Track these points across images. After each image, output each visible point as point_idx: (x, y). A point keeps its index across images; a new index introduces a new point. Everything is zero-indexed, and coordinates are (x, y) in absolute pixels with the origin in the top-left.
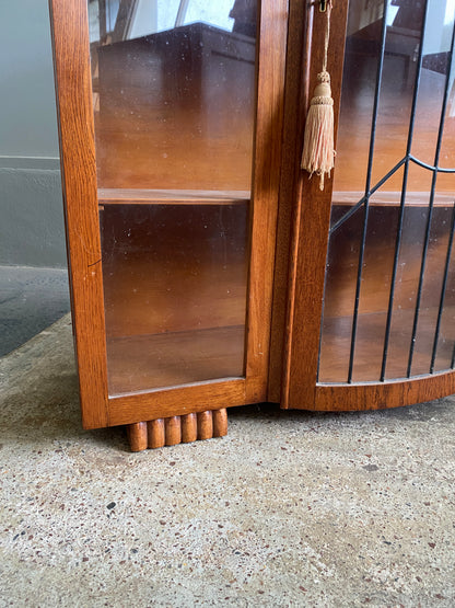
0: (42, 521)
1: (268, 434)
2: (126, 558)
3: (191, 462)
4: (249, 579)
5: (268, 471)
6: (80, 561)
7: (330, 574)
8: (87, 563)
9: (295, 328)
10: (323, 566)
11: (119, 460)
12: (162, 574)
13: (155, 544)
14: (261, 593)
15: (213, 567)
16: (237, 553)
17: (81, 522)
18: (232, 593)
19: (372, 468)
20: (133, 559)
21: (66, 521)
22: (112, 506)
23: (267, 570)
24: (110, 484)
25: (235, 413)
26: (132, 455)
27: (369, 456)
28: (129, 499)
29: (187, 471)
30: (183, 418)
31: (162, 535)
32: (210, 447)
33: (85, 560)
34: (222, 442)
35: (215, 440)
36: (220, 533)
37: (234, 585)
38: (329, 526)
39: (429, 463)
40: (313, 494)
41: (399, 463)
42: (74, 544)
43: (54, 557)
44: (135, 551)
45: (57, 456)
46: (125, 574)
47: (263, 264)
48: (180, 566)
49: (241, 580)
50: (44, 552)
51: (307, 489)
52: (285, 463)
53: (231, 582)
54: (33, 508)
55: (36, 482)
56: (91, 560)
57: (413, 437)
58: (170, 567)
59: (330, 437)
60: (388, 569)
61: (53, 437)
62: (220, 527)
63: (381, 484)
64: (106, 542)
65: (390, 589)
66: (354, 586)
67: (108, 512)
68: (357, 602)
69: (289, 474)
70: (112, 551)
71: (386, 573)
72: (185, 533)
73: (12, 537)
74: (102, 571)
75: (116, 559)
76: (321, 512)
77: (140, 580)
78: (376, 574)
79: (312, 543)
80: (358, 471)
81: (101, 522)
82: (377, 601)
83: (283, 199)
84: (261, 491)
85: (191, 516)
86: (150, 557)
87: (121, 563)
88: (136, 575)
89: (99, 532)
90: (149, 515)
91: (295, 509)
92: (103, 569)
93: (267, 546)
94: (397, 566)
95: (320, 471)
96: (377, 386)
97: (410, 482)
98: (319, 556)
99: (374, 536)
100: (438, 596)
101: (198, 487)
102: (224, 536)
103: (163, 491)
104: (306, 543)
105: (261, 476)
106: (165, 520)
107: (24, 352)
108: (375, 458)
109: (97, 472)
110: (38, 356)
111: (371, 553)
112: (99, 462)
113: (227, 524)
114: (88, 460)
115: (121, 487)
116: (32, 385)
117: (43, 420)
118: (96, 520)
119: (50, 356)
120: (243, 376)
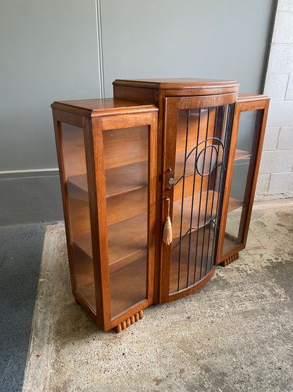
0: (107, 365)
1: (155, 313)
2: (137, 369)
3: (137, 331)
4: (170, 364)
5: (161, 328)
7: (188, 356)
9: (162, 281)
10: (185, 354)
11: (115, 337)
12: (149, 369)
13: (142, 362)
14: (174, 366)
15: (160, 363)
16: (164, 357)
17: (119, 362)
18: (168, 368)
19: (189, 318)
20: (139, 368)
21: (113, 363)
22: (124, 354)
23: (173, 360)
24: (118, 347)
25: (144, 309)
26: (118, 334)
27: (187, 313)
28: (127, 350)
29: (138, 335)
30: (131, 318)
31: (143, 359)
32: (140, 323)
33: (127, 372)
34: (143, 320)
35: (141, 320)
36: (157, 353)
38: (183, 341)
39: (203, 311)
40: (176, 333)
41: (196, 313)
42: (122, 369)
43: (119, 374)
44: (138, 366)
45: (95, 342)
46: (140, 373)
47: (152, 266)
48: (152, 366)
49: (168, 365)
50: (115, 374)
51: (174, 331)
52: (165, 324)
53: (166, 366)
54: (102, 362)
55: (96, 353)
56: (129, 372)
57: (197, 301)
58: (150, 367)
59: (174, 309)
61: (87, 334)
62: (156, 351)
63: (193, 323)
64: (129, 365)
65: (202, 355)
66: (194, 357)
67: (124, 356)
68: (196, 361)
69: (167, 327)
70: (133, 367)
71: (200, 351)
72: (148, 356)
73: (103, 373)
74: (134, 374)
75: (135, 370)
76: (180, 338)
77: (144, 373)
78: (198, 352)
79: (181, 348)
80: (186, 320)
81: (124, 360)
82: (200, 359)
83: (156, 248)
84: (162, 336)
85: (147, 350)
86: (143, 366)
88: (142, 372)
89: (125, 363)
90: (136, 354)
91: (173, 339)
93: (171, 353)
94: (202, 348)
95: (175, 323)
96: (187, 291)
97: (200, 320)
98: (184, 352)
99: (195, 341)
100: (213, 354)
101: (144, 340)
102: (159, 354)
103: (135, 345)
104: (179, 349)
105: (160, 330)
106: (141, 354)
107: (42, 294)
108: (189, 313)
109: (111, 344)
110: (50, 296)
111: (195, 347)
112: (109, 340)
113: (158, 350)
114: (106, 340)
115: (122, 347)
116: (61, 313)
117: (79, 328)
118: (122, 360)
119: (55, 294)
120: (147, 298)
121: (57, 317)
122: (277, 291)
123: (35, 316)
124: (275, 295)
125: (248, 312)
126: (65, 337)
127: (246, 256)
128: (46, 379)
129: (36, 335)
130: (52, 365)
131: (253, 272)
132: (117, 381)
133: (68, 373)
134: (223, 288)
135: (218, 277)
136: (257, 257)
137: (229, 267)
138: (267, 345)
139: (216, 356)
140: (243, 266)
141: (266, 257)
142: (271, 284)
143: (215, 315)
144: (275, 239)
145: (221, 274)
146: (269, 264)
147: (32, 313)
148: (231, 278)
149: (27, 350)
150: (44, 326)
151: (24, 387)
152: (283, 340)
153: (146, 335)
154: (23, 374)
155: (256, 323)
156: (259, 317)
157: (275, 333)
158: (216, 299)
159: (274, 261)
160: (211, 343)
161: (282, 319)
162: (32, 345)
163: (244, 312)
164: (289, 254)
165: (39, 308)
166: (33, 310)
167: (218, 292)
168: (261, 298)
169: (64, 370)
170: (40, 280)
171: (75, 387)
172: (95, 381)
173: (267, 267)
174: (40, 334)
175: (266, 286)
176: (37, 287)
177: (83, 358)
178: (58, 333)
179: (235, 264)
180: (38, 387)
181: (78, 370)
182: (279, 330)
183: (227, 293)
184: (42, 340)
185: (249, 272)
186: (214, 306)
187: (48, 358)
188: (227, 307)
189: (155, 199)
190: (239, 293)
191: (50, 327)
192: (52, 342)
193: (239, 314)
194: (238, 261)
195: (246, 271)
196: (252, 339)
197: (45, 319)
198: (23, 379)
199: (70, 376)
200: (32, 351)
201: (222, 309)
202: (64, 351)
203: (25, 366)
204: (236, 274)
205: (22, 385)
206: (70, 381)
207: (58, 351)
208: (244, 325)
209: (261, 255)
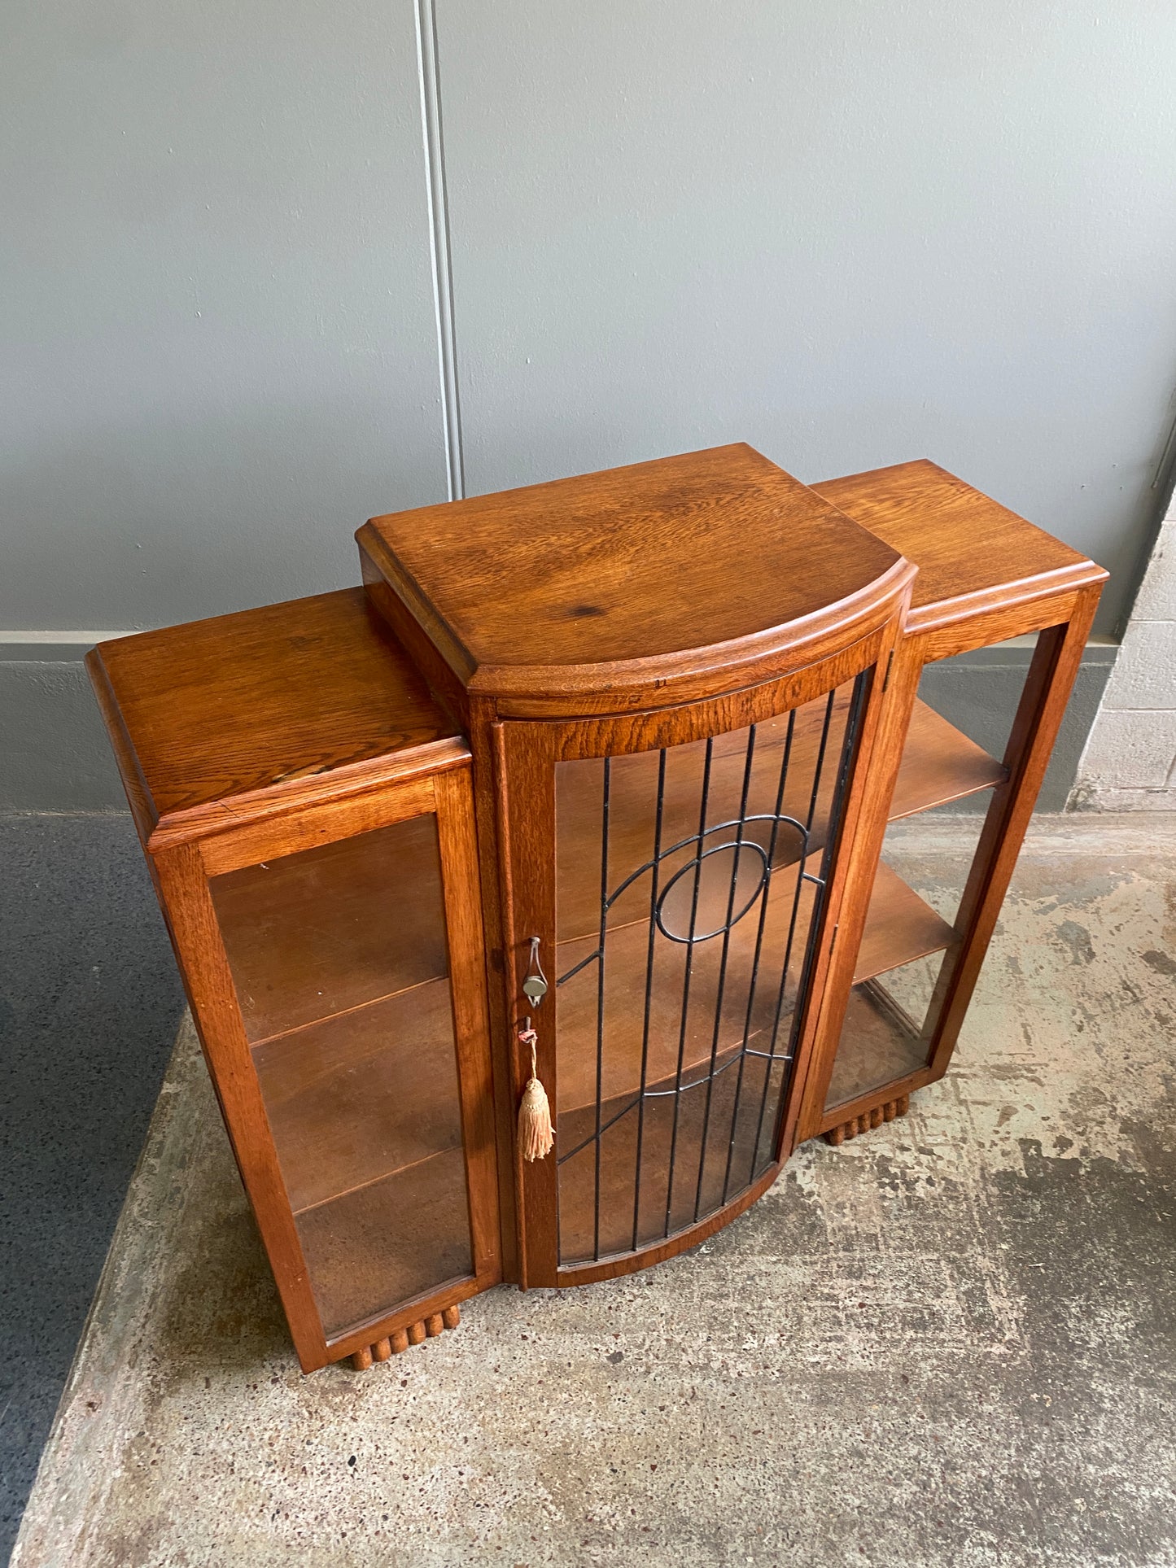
0: (290, 1493)
1: (507, 1311)
2: (379, 1528)
3: (423, 1378)
4: (490, 1535)
5: (506, 1380)
6: (339, 1537)
7: (558, 1518)
8: (346, 1538)
9: (529, 1237)
10: (552, 1508)
11: (346, 1387)
12: (413, 1540)
13: (403, 1506)
14: (499, 1548)
15: (457, 1526)
16: (478, 1505)
17: (328, 1488)
18: (475, 1552)
19: (616, 1357)
20: (386, 1528)
21: (311, 1484)
22: (352, 1461)
23: (505, 1523)
24: (345, 1429)
26: (358, 1374)
27: (616, 1336)
28: (368, 1449)
29: (421, 1393)
30: (410, 1330)
31: (408, 1494)
32: (443, 1346)
33: (344, 1535)
34: (455, 1334)
35: (447, 1332)
36: (461, 1483)
37: (476, 1544)
38: (562, 1454)
39: (678, 1339)
40: (552, 1412)
41: (648, 1343)
42: (329, 1518)
43: (315, 1536)
44: (385, 1518)
45: (275, 1390)
46: (383, 1546)
48: (428, 1529)
49: (482, 1538)
50: (305, 1531)
51: (546, 1403)
52: (527, 1362)
53: (474, 1541)
54: (276, 1476)
55: (266, 1437)
56: (350, 1534)
57: (672, 1291)
58: (420, 1532)
59: (576, 1307)
60: (609, 1504)
61: (260, 1355)
62: (461, 1474)
63: (622, 1385)
64: (358, 1510)
65: (607, 1527)
66: (577, 1529)
67: (351, 1470)
68: (578, 1545)
69: (528, 1382)
70: (366, 1520)
71: (607, 1508)
72: (428, 1487)
73: (269, 1517)
74: (362, 1546)
75: (371, 1530)
76: (556, 1438)
77: (396, 1551)
78: (598, 1510)
79: (546, 1481)
80: (604, 1367)
81: (347, 1483)
82: (593, 1543)
83: (500, 1149)
84: (499, 1415)
85: (432, 1462)
86: (401, 1522)
87: (377, 1533)
88: (391, 1546)
89: (348, 1498)
90: (391, 1468)
91: (531, 1436)
92: (362, 1544)
93: (505, 1493)
94: (617, 1499)
95: (561, 1371)
96: (629, 1260)
97: (652, 1376)
98: (550, 1497)
99: (604, 1463)
100: (645, 1529)
101: (434, 1417)
102: (465, 1486)
103: (401, 1432)
104: (540, 1484)
105: (500, 1389)
106: (407, 1472)
107: (158, 1155)
108: (623, 1339)
109: (326, 1411)
110: (182, 1165)
111: (597, 1487)
112: (324, 1392)
113: (468, 1470)
114: (312, 1390)
115: (356, 1430)
116: (200, 1246)
117: (239, 1322)
118: (341, 1483)
119: (200, 1161)
120: (472, 1272)
121: (183, 1262)
122: (994, 1303)
123: (116, 1242)
124: (980, 1323)
125: (841, 1377)
126: (187, 1349)
127: (942, 1109)
128: (96, 1499)
129: (105, 1321)
130: (127, 1453)
131: (938, 1190)
132: (304, 1559)
133: (165, 1494)
134: (788, 1247)
135: (789, 1195)
136: (986, 1118)
137: (849, 1149)
138: (852, 1539)
139: (653, 1544)
140: (908, 1158)
141: (1023, 1124)
142: (985, 1264)
143: (716, 1365)
144: (1103, 1037)
145: (805, 1181)
146: (1019, 1166)
147: (110, 1229)
148: (840, 1207)
149: (64, 1376)
150: (136, 1291)
151: (27, 1515)
152: (922, 1535)
153: (448, 1398)
154: (33, 1467)
155: (853, 1436)
156: (874, 1410)
157: (903, 1494)
158: (744, 1294)
159: (1049, 1152)
160: (657, 1485)
161: (958, 1436)
162: (83, 1357)
163: (824, 1378)
164: (1126, 1127)
165: (136, 1209)
166: (116, 1213)
167: (762, 1263)
168: (920, 1325)
169: (156, 1477)
170: (168, 1088)
171: (173, 1550)
172: (238, 1547)
173: (1006, 1179)
174: (116, 1322)
175: (961, 1270)
176: (148, 1114)
177: (225, 1445)
178: (173, 1328)
179: (879, 1142)
180: (67, 1522)
181: (199, 1487)
182: (925, 1486)
183: (798, 1274)
184: (118, 1343)
185: (921, 1190)
186: (725, 1327)
187: (118, 1421)
188: (772, 1340)
189: (479, 1020)
190: (841, 1285)
191: (154, 1296)
192: (146, 1359)
193: (804, 1379)
194: (901, 1125)
195: (910, 1185)
196: (809, 1500)
197: (143, 1262)
198: (30, 1483)
199: (167, 1505)
200: (81, 1382)
201: (751, 1343)
202: (172, 1406)
203: (46, 1437)
204: (866, 1188)
205: (23, 1504)
206: (163, 1523)
207: (154, 1401)
208: (802, 1436)
209: (1006, 1114)
